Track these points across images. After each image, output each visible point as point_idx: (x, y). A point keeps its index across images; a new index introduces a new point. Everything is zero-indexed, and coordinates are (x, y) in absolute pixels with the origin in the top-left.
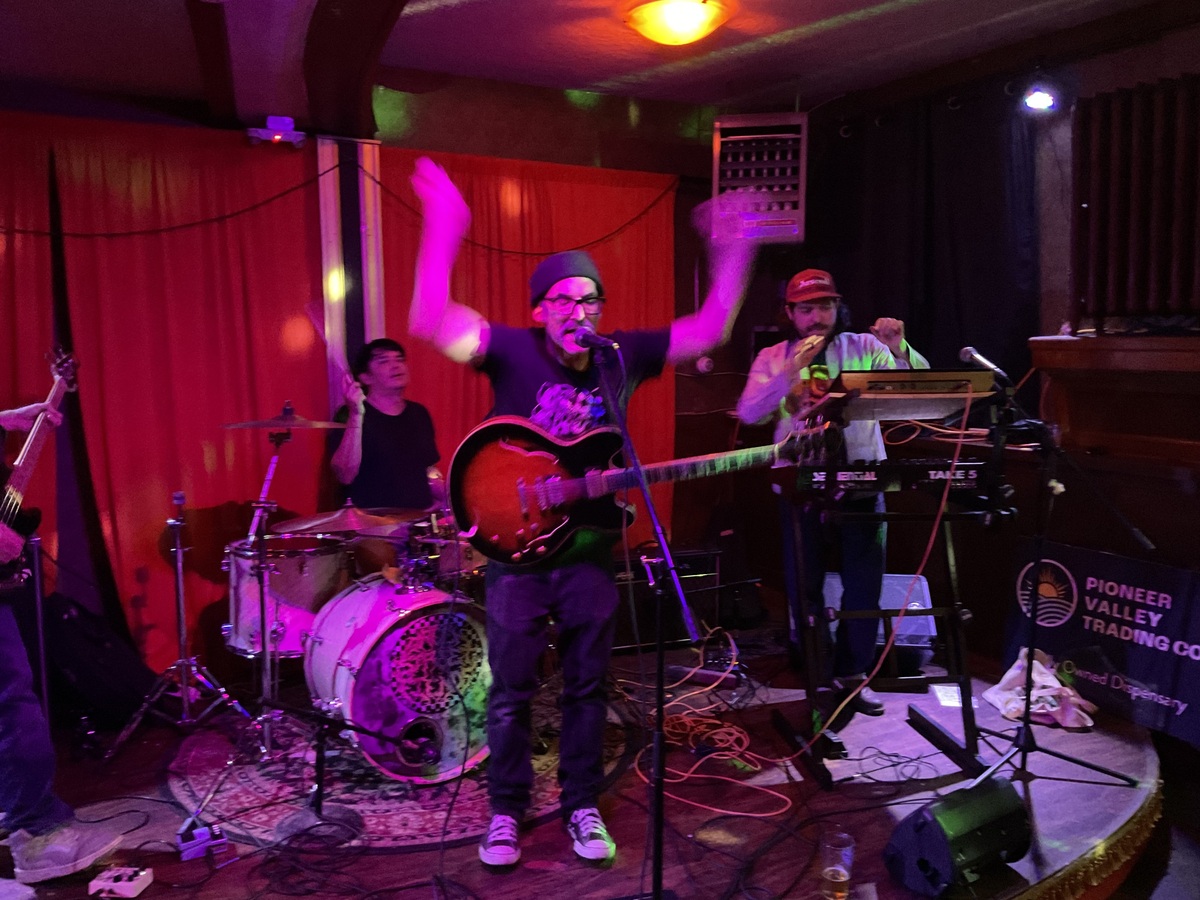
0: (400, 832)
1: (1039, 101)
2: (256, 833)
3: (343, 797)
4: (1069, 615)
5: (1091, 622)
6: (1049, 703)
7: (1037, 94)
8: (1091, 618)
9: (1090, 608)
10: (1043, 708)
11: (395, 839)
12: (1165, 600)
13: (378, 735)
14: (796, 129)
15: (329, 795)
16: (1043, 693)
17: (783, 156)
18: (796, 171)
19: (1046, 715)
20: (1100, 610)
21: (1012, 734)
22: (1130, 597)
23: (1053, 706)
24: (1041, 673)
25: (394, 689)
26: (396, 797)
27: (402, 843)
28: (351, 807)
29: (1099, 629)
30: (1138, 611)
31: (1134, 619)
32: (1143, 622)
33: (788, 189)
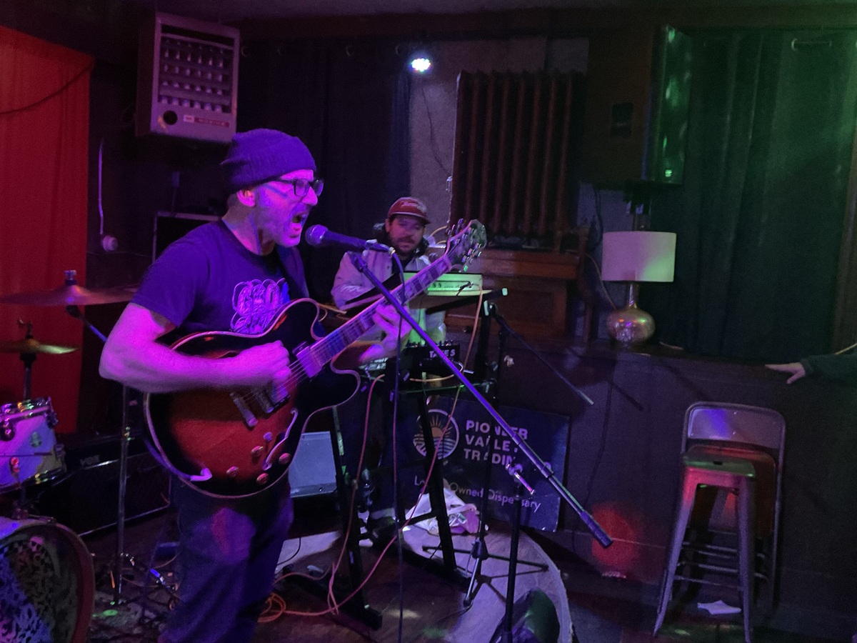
1: (421, 65)
4: (453, 449)
5: (470, 454)
6: (460, 517)
7: (419, 60)
8: (470, 450)
9: (469, 443)
10: (457, 522)
12: (523, 433)
14: (230, 41)
16: (454, 511)
17: (216, 63)
18: (227, 79)
19: (460, 527)
20: (476, 444)
22: (498, 433)
23: (463, 520)
29: (476, 458)
30: (505, 442)
31: (502, 448)
32: (508, 450)
33: (220, 93)
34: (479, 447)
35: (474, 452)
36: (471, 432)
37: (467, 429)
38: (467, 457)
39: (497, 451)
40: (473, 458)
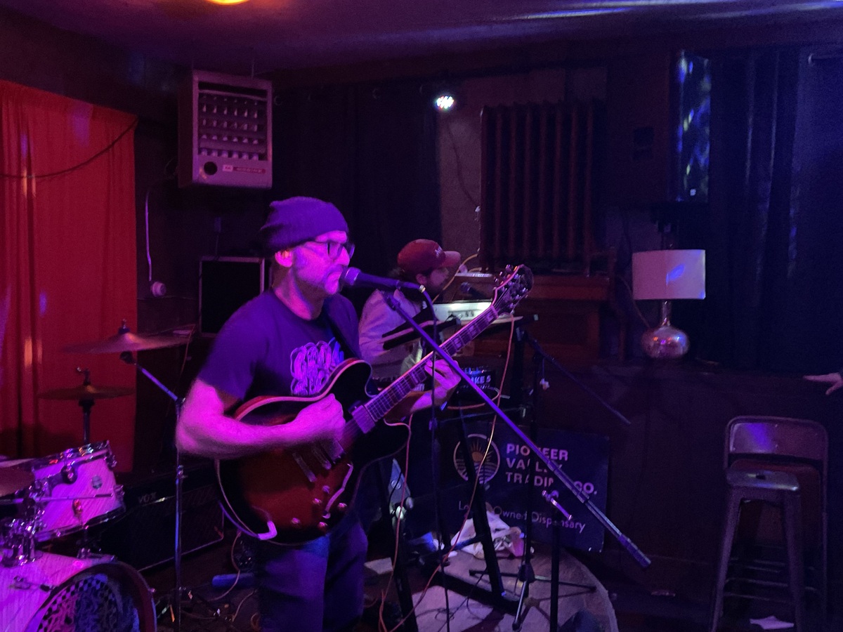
1: (445, 103)
4: (495, 473)
5: (512, 477)
6: (505, 541)
9: (511, 465)
12: (563, 454)
16: (499, 534)
17: (251, 114)
18: (262, 128)
20: (517, 467)
24: (494, 520)
33: (255, 142)
34: (520, 471)
35: (516, 475)
36: (512, 455)
37: (508, 452)
38: (509, 480)
39: (538, 474)
40: (515, 481)
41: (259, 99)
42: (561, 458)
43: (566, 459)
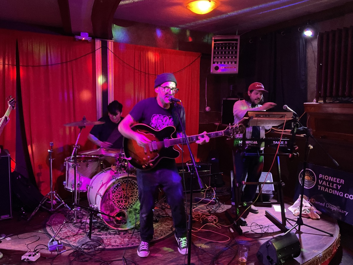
0: (114, 244)
1: (308, 33)
2: (71, 243)
3: (98, 233)
4: (314, 185)
5: (320, 188)
6: (307, 211)
7: (308, 31)
8: (320, 186)
9: (320, 183)
10: (306, 212)
11: (112, 246)
12: (342, 181)
13: (108, 215)
14: (237, 40)
15: (93, 233)
16: (305, 208)
17: (233, 48)
18: (236, 53)
19: (307, 215)
20: (323, 184)
21: (296, 220)
22: (332, 180)
23: (308, 212)
24: (305, 202)
25: (113, 202)
26: (113, 234)
27: (114, 247)
28: (100, 236)
29: (322, 190)
30: (334, 184)
31: (333, 187)
32: (336, 188)
33: (234, 58)
34: (324, 186)
35: (322, 187)
36: (321, 179)
37: (320, 177)
38: (319, 189)
39: (331, 188)
40: (321, 190)
41: (236, 42)
42: (341, 183)
43: (343, 183)
